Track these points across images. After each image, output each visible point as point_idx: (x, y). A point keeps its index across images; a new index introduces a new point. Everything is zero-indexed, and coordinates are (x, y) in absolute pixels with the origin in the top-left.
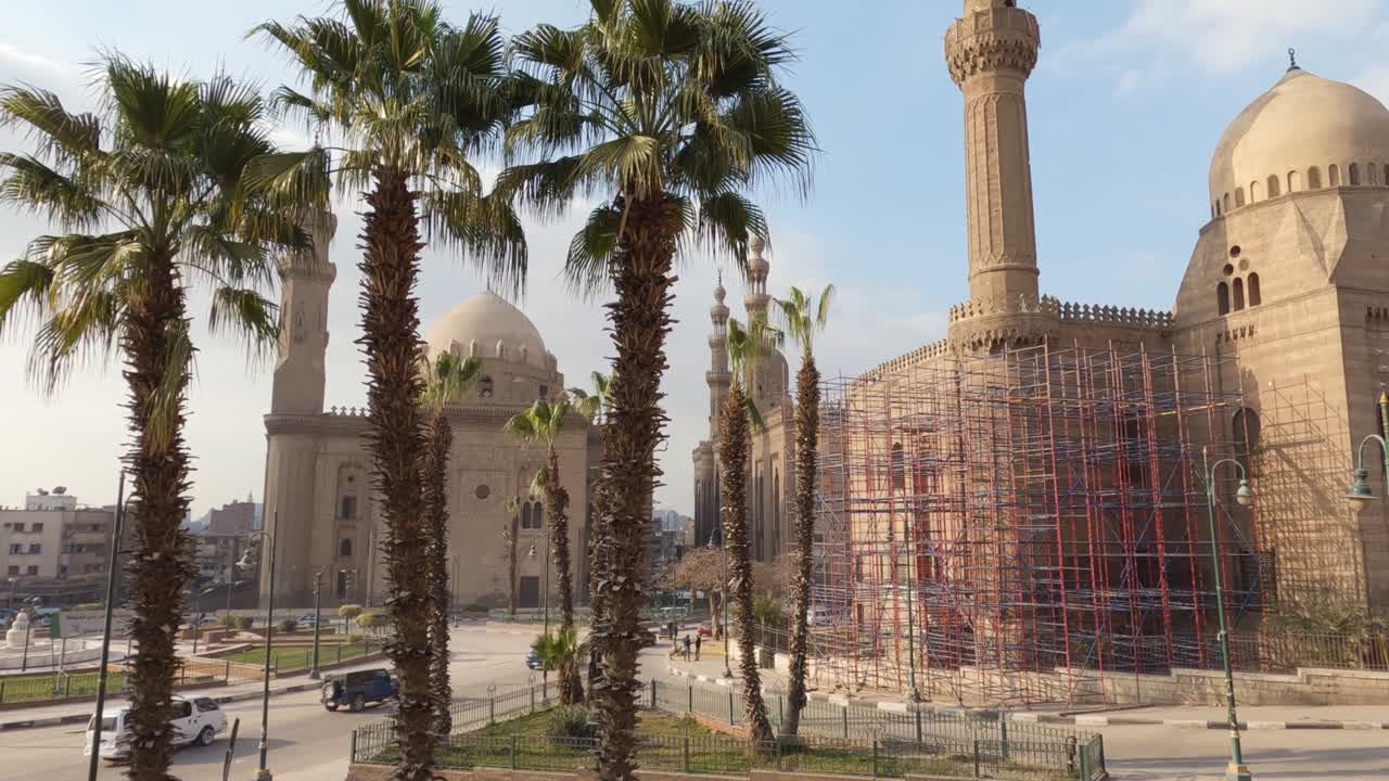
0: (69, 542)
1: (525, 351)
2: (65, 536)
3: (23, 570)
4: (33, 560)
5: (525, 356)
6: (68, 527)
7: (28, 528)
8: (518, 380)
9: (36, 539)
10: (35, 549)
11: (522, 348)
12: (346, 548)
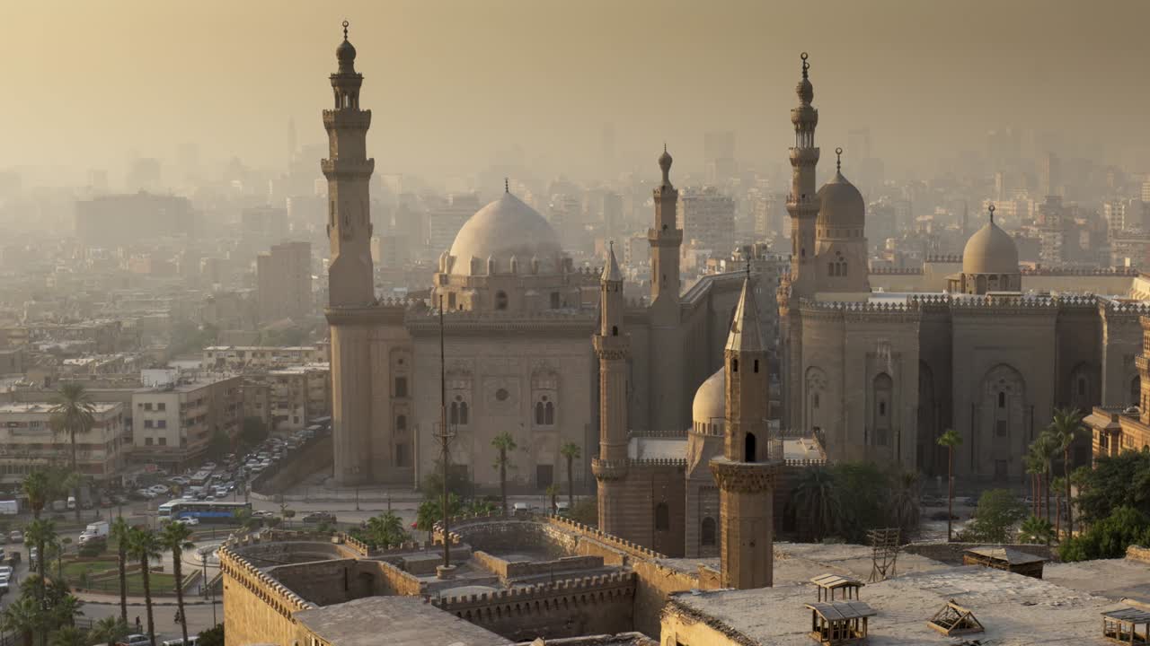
0: (185, 418)
1: (536, 262)
2: (181, 414)
3: (156, 442)
4: (162, 433)
5: (537, 267)
6: (182, 406)
7: (155, 407)
8: (530, 293)
9: (160, 416)
10: (162, 424)
11: (534, 259)
12: (401, 423)
